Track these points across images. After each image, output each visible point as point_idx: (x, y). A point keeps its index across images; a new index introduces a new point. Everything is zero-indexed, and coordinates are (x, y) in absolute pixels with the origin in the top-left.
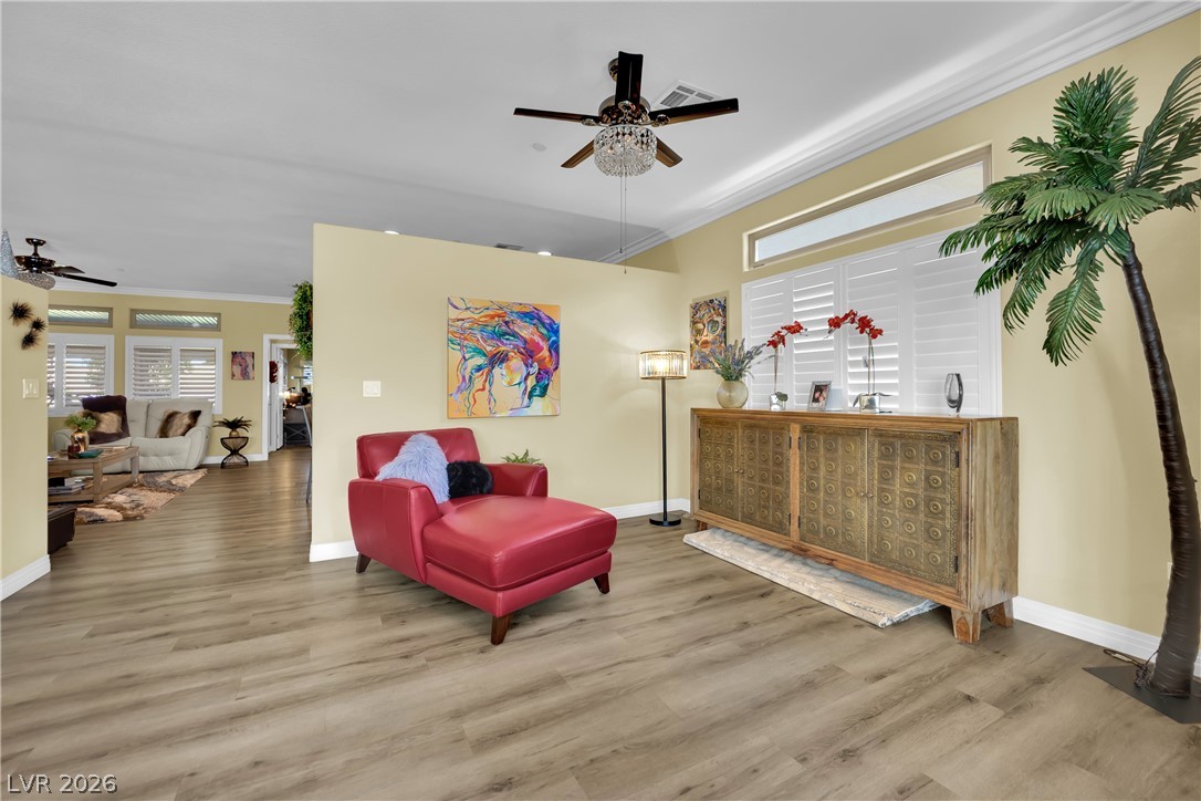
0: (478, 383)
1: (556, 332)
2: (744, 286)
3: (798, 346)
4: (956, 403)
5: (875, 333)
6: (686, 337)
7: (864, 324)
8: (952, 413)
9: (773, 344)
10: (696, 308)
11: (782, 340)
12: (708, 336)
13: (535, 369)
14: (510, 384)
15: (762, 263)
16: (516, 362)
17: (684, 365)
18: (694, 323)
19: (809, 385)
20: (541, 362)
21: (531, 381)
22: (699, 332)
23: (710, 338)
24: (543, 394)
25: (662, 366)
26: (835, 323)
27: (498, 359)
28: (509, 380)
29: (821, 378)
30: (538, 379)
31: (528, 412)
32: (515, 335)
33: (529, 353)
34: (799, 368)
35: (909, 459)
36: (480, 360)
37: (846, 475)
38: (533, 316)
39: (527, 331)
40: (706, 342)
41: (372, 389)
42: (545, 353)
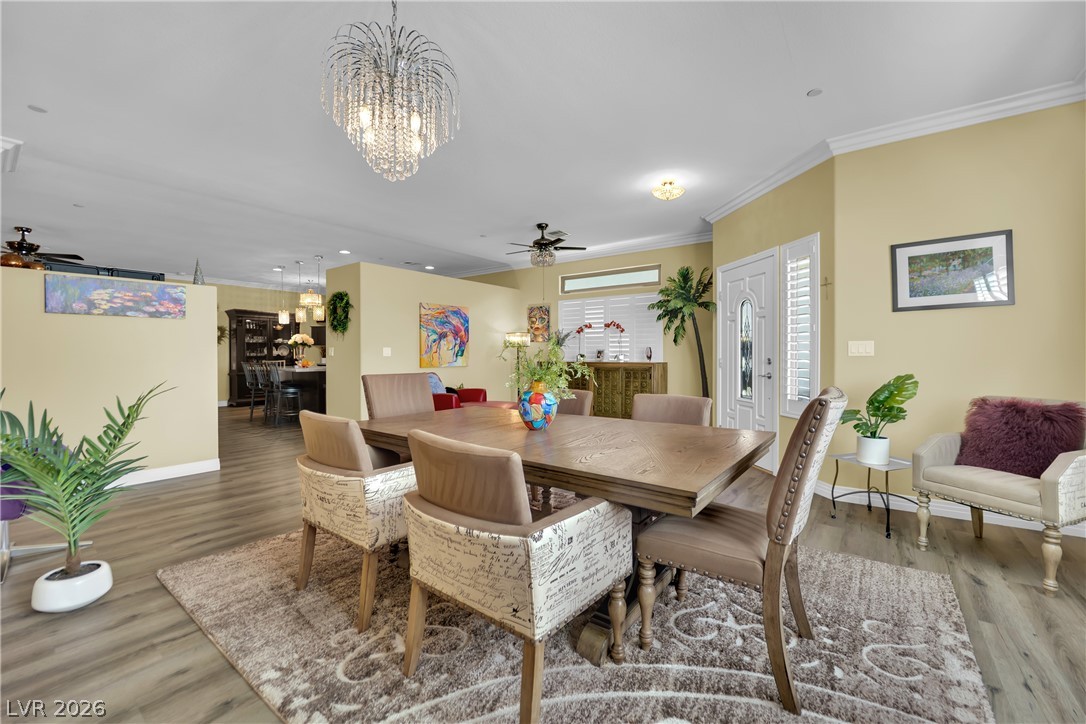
0: (434, 350)
1: (467, 322)
2: (560, 302)
3: (587, 333)
4: (649, 358)
5: (622, 331)
6: (526, 325)
7: (618, 326)
8: (648, 361)
9: (579, 332)
10: (531, 310)
11: (582, 330)
12: (538, 324)
13: (458, 342)
14: (448, 349)
15: (568, 292)
16: (450, 337)
17: (527, 339)
18: (530, 317)
19: (595, 351)
20: (461, 337)
21: (457, 348)
22: (533, 322)
23: (540, 326)
24: (462, 355)
25: (516, 339)
26: (607, 326)
27: (442, 336)
28: (448, 346)
29: (601, 349)
30: (460, 347)
31: (456, 364)
32: (450, 323)
33: (456, 333)
34: (588, 343)
35: (635, 378)
36: (435, 337)
37: (613, 386)
38: (457, 313)
39: (455, 321)
40: (537, 329)
41: (387, 352)
42: (463, 333)
